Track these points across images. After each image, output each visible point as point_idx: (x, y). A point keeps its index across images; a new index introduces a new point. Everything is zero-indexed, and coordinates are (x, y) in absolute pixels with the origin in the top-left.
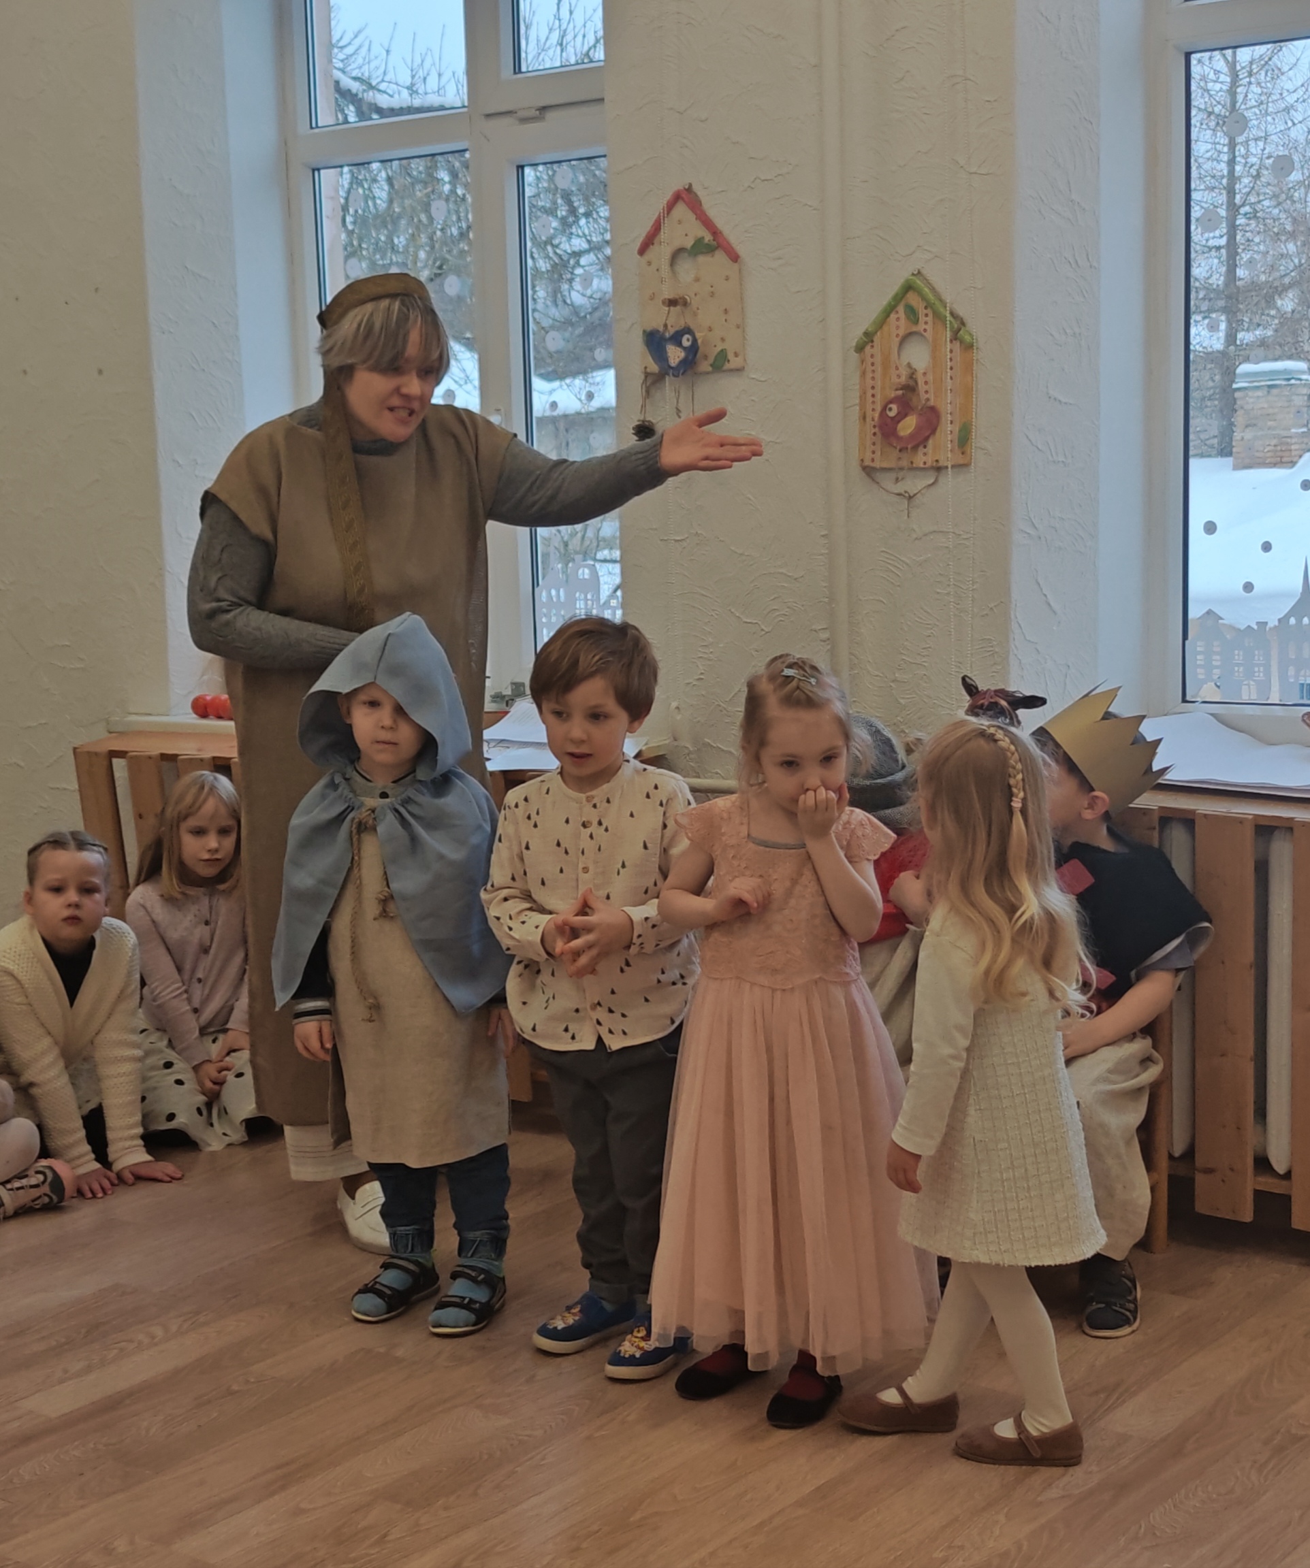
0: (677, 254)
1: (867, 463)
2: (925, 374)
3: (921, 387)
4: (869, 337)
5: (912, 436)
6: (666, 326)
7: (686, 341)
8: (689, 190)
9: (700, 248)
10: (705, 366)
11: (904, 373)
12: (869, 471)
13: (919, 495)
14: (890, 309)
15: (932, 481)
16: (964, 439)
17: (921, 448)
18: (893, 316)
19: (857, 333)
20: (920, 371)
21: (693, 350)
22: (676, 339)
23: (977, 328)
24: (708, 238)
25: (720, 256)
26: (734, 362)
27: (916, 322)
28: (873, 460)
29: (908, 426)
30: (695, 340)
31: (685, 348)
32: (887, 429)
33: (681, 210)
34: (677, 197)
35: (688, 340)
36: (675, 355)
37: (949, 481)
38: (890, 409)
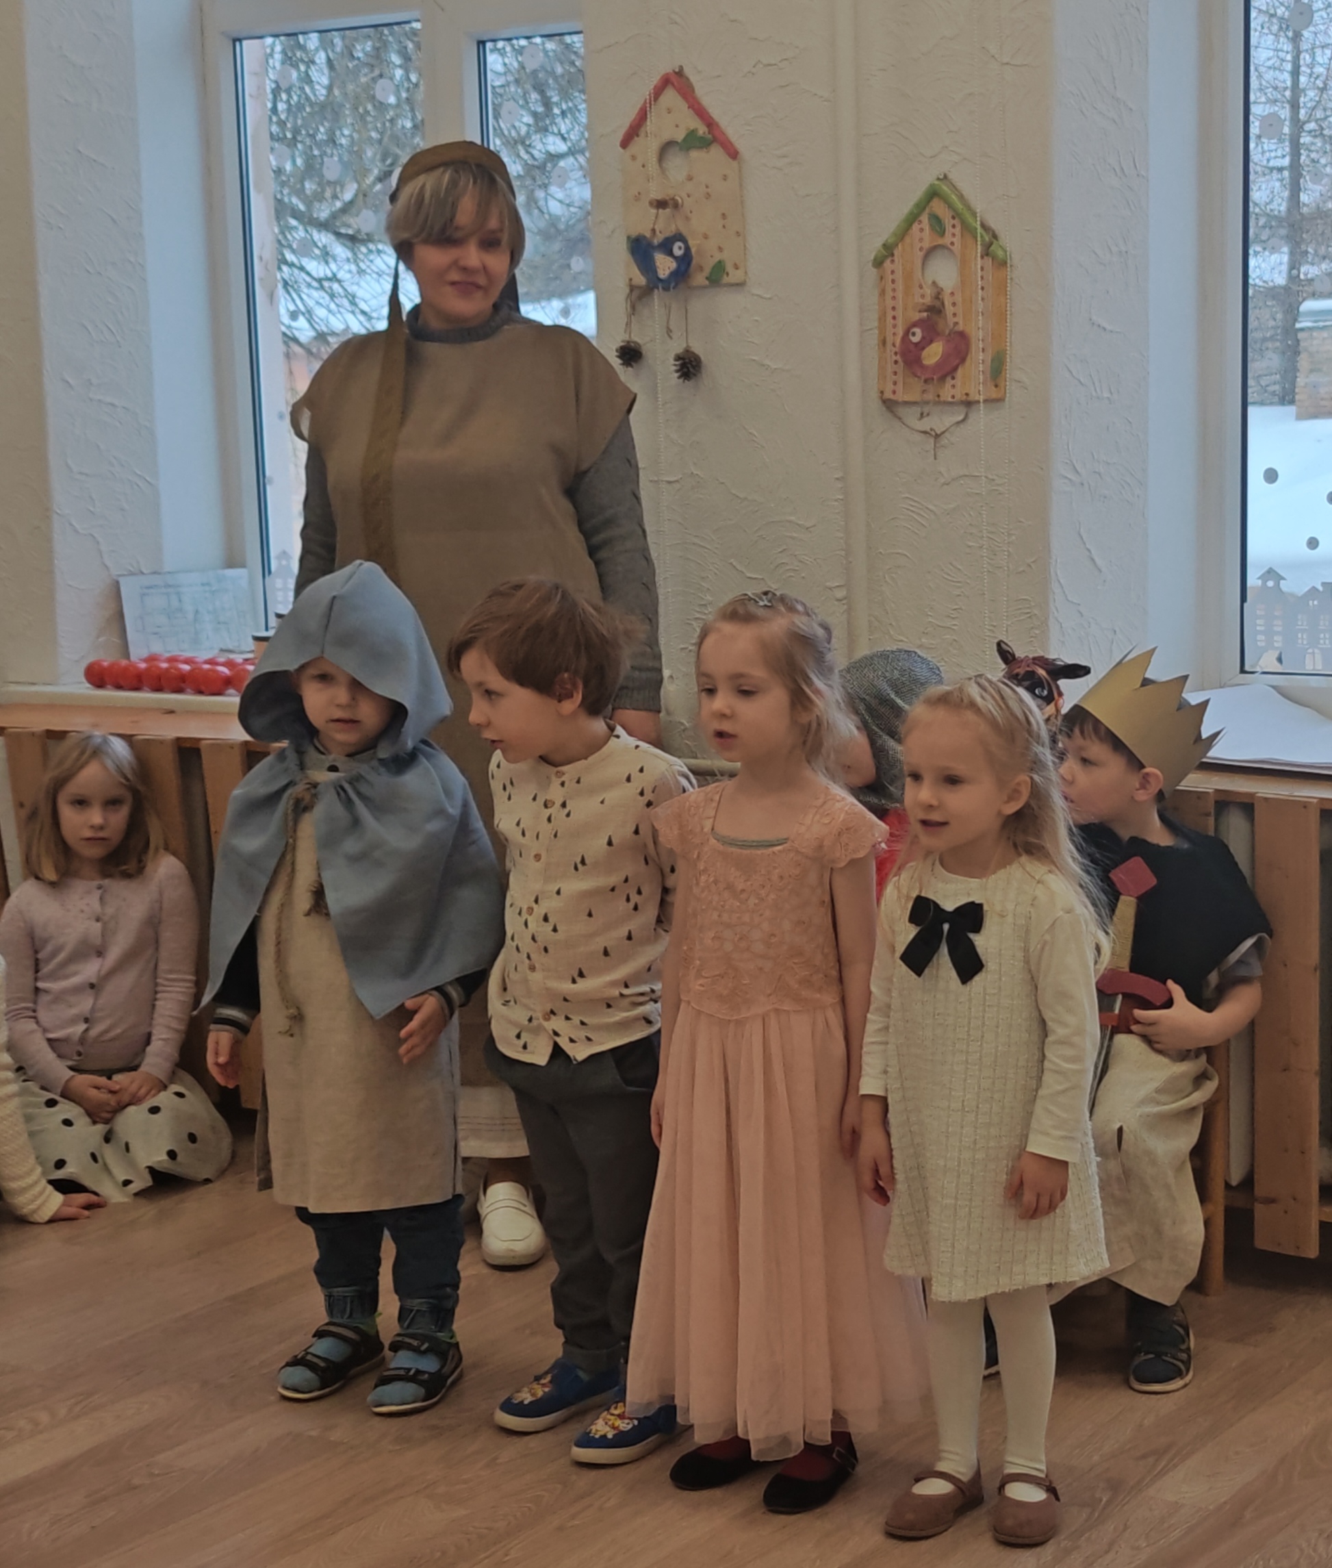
0: (666, 148)
1: (888, 395)
2: (952, 294)
3: (949, 309)
4: (889, 250)
5: (938, 365)
6: (653, 230)
7: (678, 250)
8: (680, 73)
9: (692, 142)
10: (699, 279)
11: (929, 291)
12: (890, 405)
13: (947, 434)
14: (912, 218)
15: (961, 418)
16: (997, 371)
17: (949, 379)
18: (916, 227)
19: (874, 246)
20: (948, 291)
21: (685, 261)
22: (666, 246)
23: (1011, 241)
24: (702, 130)
25: (716, 152)
26: (734, 276)
27: (942, 233)
28: (894, 392)
29: (934, 353)
30: (688, 249)
31: (675, 258)
32: (910, 356)
33: (670, 96)
34: (666, 82)
35: (680, 248)
36: (665, 265)
37: (981, 418)
38: (914, 334)
